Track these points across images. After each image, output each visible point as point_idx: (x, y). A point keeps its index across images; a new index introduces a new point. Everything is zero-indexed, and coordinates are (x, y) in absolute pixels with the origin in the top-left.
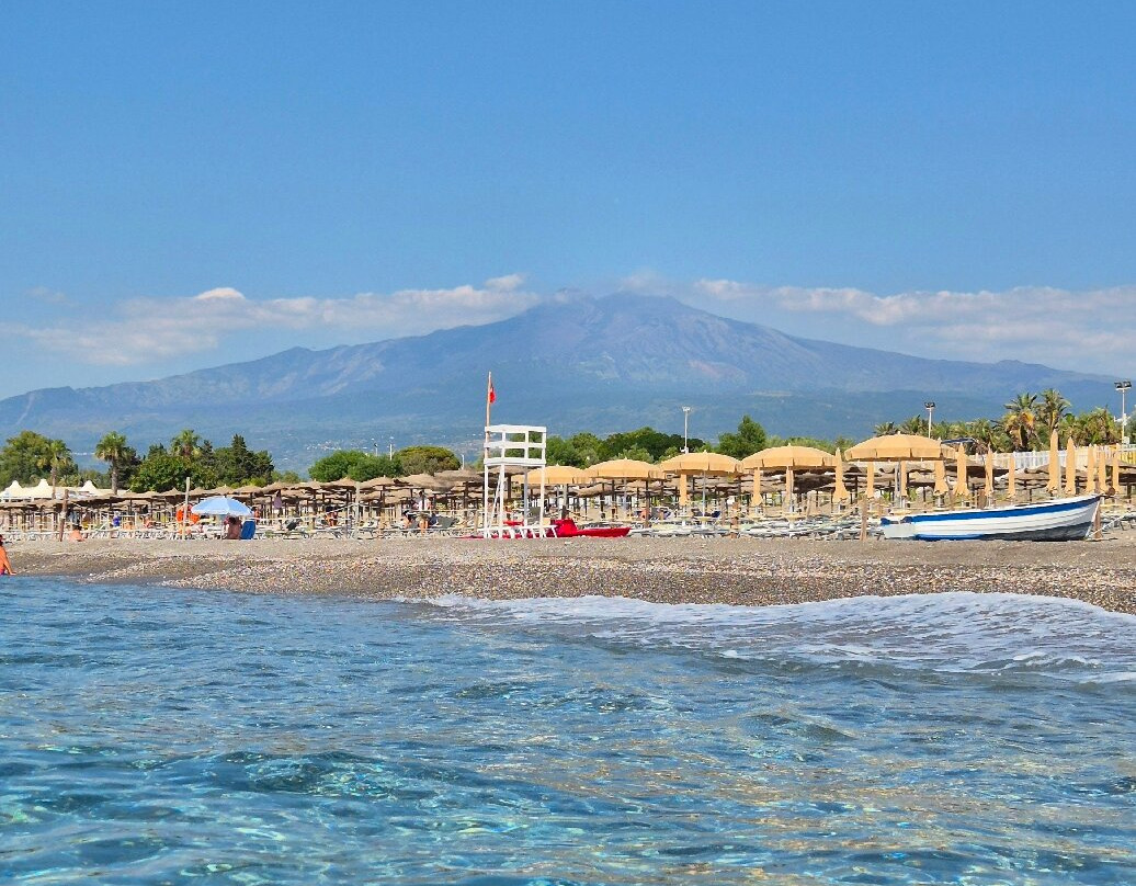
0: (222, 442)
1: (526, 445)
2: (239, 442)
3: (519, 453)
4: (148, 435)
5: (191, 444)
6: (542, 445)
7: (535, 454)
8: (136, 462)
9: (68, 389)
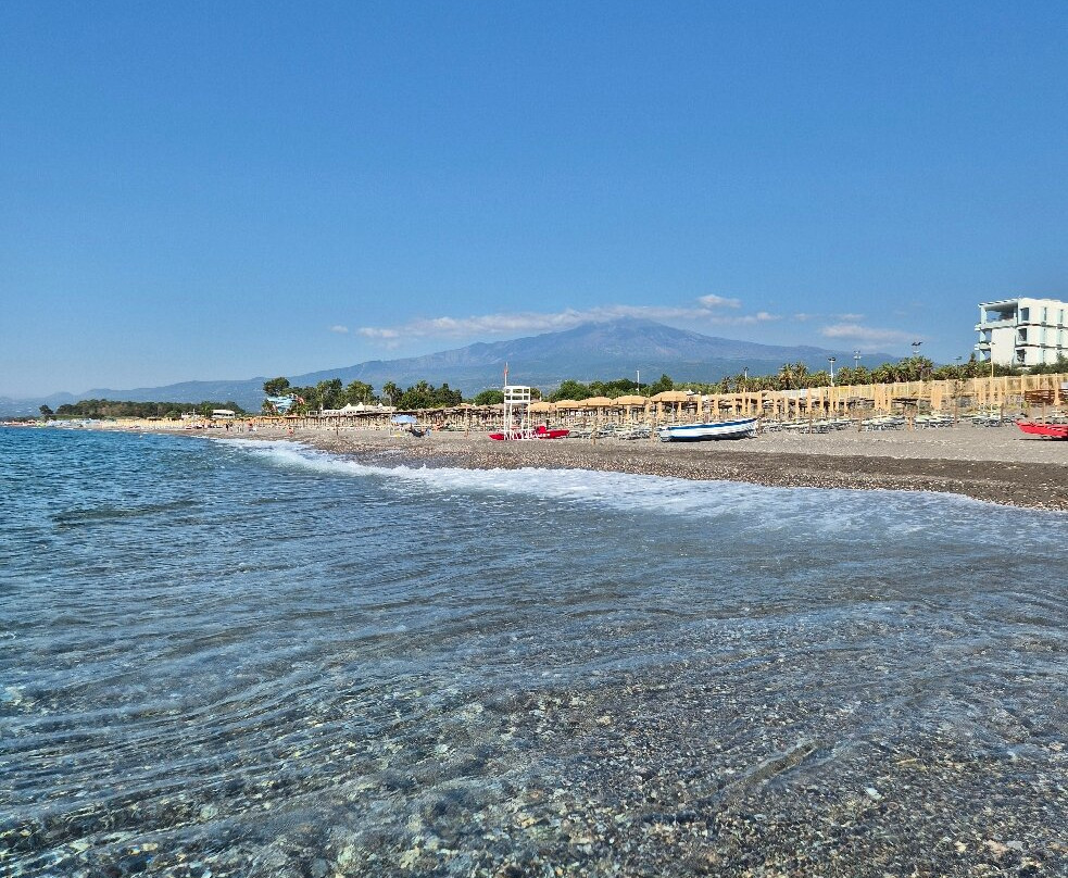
0: (438, 387)
1: (523, 395)
2: (445, 386)
3: (520, 398)
4: (405, 382)
5: (425, 386)
6: (529, 394)
7: (526, 398)
8: (401, 394)
9: (379, 361)
